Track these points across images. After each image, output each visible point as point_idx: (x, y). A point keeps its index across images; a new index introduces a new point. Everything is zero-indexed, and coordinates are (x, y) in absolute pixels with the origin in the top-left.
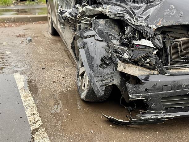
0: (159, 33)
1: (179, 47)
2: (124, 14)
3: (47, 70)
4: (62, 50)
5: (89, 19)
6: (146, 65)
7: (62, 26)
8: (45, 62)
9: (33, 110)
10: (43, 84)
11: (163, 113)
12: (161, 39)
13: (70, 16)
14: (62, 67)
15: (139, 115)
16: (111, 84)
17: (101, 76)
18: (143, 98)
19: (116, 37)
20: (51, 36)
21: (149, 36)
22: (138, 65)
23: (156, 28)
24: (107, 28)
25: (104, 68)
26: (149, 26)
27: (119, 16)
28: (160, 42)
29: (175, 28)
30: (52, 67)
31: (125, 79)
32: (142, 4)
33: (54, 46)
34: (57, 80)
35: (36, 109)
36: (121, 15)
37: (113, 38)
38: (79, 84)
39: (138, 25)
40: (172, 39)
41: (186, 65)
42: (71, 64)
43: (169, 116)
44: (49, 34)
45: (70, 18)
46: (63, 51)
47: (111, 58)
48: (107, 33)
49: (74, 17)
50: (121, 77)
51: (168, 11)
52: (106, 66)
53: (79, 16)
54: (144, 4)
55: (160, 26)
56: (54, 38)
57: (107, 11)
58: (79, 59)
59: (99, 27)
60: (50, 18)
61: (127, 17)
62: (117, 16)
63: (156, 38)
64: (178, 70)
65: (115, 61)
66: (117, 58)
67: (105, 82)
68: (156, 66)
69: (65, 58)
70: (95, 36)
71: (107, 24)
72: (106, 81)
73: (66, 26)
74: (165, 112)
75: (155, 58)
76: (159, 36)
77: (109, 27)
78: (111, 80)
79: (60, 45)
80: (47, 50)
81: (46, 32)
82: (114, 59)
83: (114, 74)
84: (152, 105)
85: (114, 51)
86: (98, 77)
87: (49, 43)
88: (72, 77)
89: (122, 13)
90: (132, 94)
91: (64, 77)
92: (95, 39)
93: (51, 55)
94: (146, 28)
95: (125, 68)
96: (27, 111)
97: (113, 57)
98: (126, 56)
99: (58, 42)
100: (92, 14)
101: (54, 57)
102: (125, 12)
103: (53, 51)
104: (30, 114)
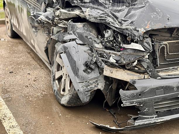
0: (147, 36)
1: (166, 50)
2: (106, 17)
3: (15, 74)
4: (25, 52)
5: (66, 22)
6: (134, 69)
7: (34, 30)
8: (11, 65)
9: (11, 121)
10: (14, 89)
11: (156, 117)
12: (150, 43)
13: (47, 20)
14: (30, 70)
15: (130, 120)
16: (96, 89)
17: (86, 82)
18: (136, 104)
19: (96, 40)
20: (10, 39)
21: (138, 39)
22: (126, 69)
23: (145, 31)
24: (86, 32)
25: (89, 73)
26: (137, 29)
27: (99, 20)
28: (149, 45)
29: (160, 31)
30: (20, 70)
31: (108, 83)
32: (122, 8)
33: (16, 49)
34: (29, 84)
35: (15, 120)
36: (103, 18)
37: (93, 42)
38: (56, 88)
39: (122, 28)
40: (160, 42)
41: (174, 67)
42: (38, 66)
43: (162, 120)
44: (8, 36)
45: (46, 21)
46: (27, 53)
47: (96, 63)
48: (87, 37)
49: (51, 21)
50: (105, 81)
51: (155, 14)
52: (91, 71)
53: (56, 20)
54: (125, 7)
55: (149, 29)
56: (13, 41)
57: (87, 14)
58: (53, 63)
59: (78, 31)
60: (8, 22)
61: (110, 21)
62: (98, 20)
63: (145, 41)
64: (167, 73)
65: (101, 65)
66: (103, 63)
67: (90, 88)
68: (148, 70)
69: (31, 61)
70: (76, 40)
71: (85, 28)
72: (91, 86)
73: (39, 30)
74: (157, 116)
75: (147, 63)
76: (148, 39)
77: (87, 30)
78: (96, 84)
79: (22, 47)
80: (10, 52)
81: (4, 35)
82: (99, 63)
83: (99, 78)
84: (145, 110)
85: (99, 55)
86: (83, 82)
87: (10, 45)
88: (43, 79)
89: (104, 16)
90: (126, 100)
91: (35, 81)
92: (77, 43)
93: (15, 58)
94: (133, 31)
95: (112, 73)
96: (5, 123)
97: (98, 61)
98: (112, 60)
99: (19, 44)
100: (67, 17)
101: (18, 60)
102: (106, 15)
103: (17, 53)
104: (9, 127)
